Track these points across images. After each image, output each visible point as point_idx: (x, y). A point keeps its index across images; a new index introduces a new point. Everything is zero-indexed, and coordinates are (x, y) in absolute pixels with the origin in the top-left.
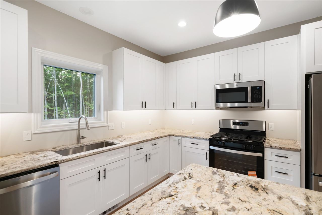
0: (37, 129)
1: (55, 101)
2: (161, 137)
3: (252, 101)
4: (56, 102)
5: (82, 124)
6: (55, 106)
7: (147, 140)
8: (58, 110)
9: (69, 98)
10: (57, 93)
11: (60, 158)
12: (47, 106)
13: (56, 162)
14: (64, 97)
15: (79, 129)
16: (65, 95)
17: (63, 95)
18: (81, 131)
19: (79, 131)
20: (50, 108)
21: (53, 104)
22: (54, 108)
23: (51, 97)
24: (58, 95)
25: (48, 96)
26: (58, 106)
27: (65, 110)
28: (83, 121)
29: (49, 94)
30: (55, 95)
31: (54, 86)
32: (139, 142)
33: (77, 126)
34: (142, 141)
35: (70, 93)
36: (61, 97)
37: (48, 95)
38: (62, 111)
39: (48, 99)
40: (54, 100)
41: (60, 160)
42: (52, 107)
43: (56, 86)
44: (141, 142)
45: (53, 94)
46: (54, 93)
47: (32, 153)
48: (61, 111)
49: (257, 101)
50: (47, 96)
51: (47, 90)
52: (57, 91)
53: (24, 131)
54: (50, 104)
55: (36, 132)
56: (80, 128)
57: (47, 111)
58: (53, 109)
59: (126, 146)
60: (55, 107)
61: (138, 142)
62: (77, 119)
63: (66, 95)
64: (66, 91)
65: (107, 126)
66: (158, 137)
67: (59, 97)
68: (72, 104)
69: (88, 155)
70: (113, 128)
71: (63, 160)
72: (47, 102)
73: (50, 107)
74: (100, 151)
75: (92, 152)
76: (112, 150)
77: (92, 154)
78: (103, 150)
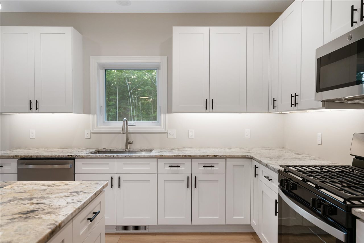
0: (94, 129)
2: (225, 157)
13: (71, 156)
19: (127, 135)
32: (174, 156)
34: (179, 156)
41: (75, 155)
53: (86, 130)
55: (93, 132)
59: (151, 158)
61: (171, 156)
65: (165, 133)
66: (215, 156)
69: (100, 157)
70: (175, 136)
71: (77, 156)
74: (114, 156)
75: (105, 154)
76: (130, 157)
77: (105, 157)
78: (117, 156)
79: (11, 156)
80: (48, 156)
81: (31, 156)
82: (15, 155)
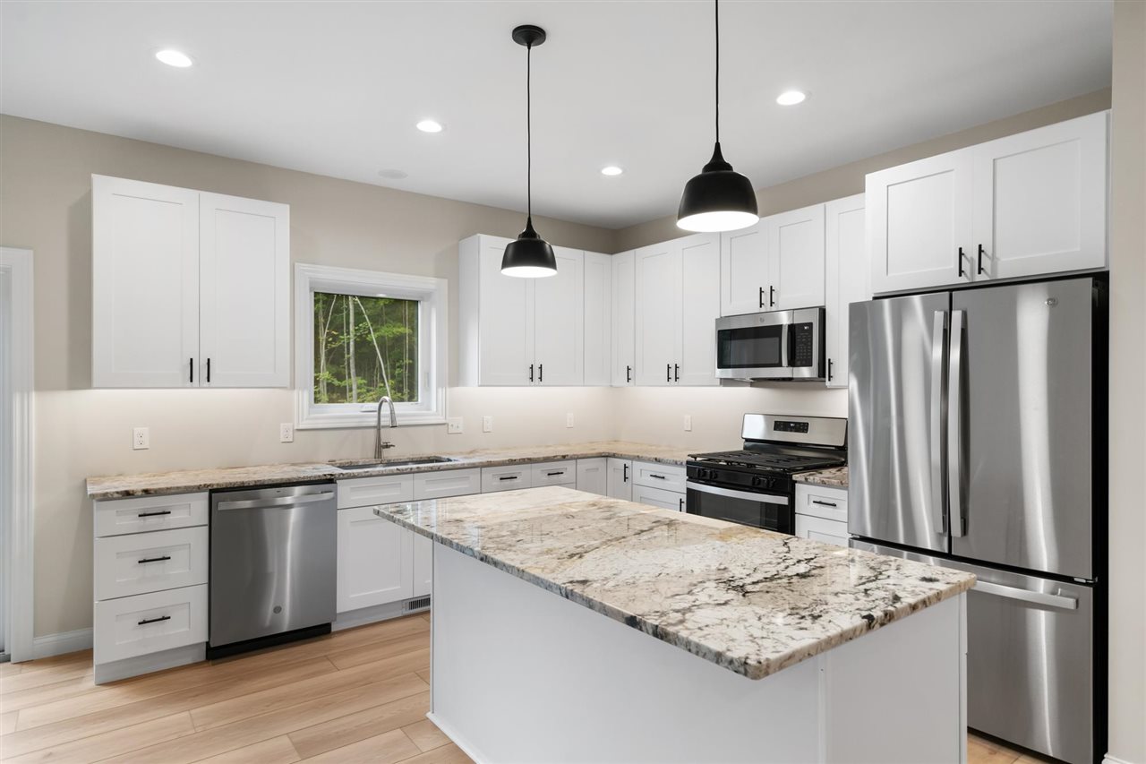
0: (303, 420)
1: (349, 359)
2: (576, 458)
3: (792, 363)
4: (352, 361)
5: (385, 416)
6: (349, 374)
7: (529, 459)
8: (359, 388)
9: (392, 348)
10: (356, 330)
11: (338, 471)
12: (325, 375)
13: (331, 475)
14: (375, 344)
15: (378, 427)
16: (381, 340)
17: (373, 336)
18: (382, 430)
19: (379, 429)
20: (336, 382)
21: (344, 368)
22: (346, 383)
23: (337, 344)
24: (358, 340)
25: (330, 342)
26: (358, 374)
27: (381, 387)
28: (386, 410)
29: (333, 336)
30: (349, 339)
31: (348, 309)
33: (376, 419)
34: (515, 460)
35: (395, 330)
36: (370, 342)
37: (331, 339)
38: (371, 390)
39: (329, 353)
40: (346, 356)
41: (337, 473)
42: (340, 377)
43: (351, 307)
44: (512, 462)
45: (343, 335)
46: (348, 333)
47: (293, 464)
48: (368, 391)
49: (804, 362)
50: (327, 342)
51: (326, 321)
52: (356, 324)
53: (282, 424)
54: (334, 369)
55: (301, 427)
56: (382, 424)
57: (328, 391)
58: (343, 384)
59: (473, 466)
60: (350, 377)
61: (503, 461)
62: (377, 405)
63: (383, 337)
64: (382, 325)
65: (444, 424)
66: (564, 457)
67: (362, 343)
68: (401, 367)
69: (386, 473)
70: (460, 430)
71: (341, 474)
72: (327, 360)
73: (335, 380)
74: (411, 469)
75: (395, 468)
76: (439, 469)
77: (395, 472)
78: (418, 468)
79: (194, 487)
80: (282, 479)
81: (243, 483)
82: (202, 483)
